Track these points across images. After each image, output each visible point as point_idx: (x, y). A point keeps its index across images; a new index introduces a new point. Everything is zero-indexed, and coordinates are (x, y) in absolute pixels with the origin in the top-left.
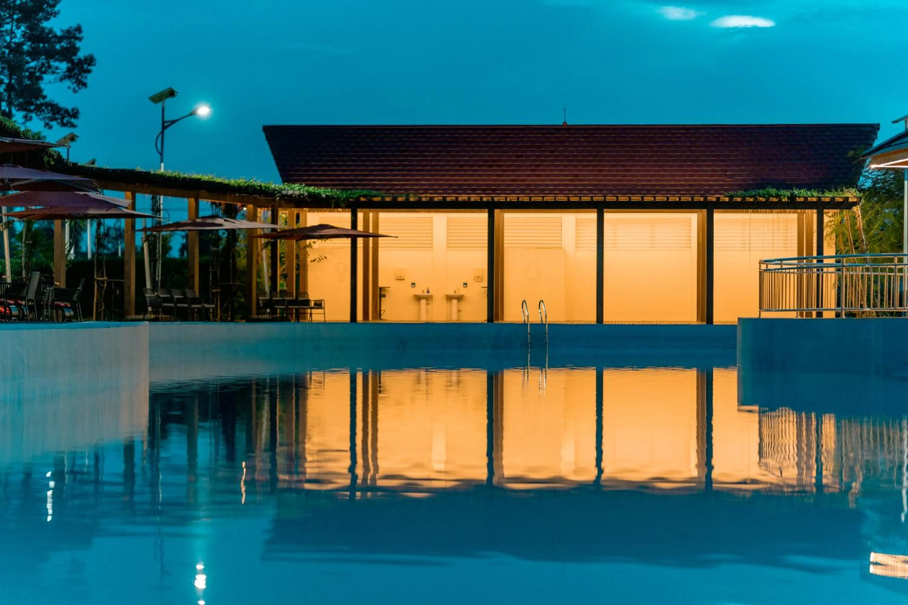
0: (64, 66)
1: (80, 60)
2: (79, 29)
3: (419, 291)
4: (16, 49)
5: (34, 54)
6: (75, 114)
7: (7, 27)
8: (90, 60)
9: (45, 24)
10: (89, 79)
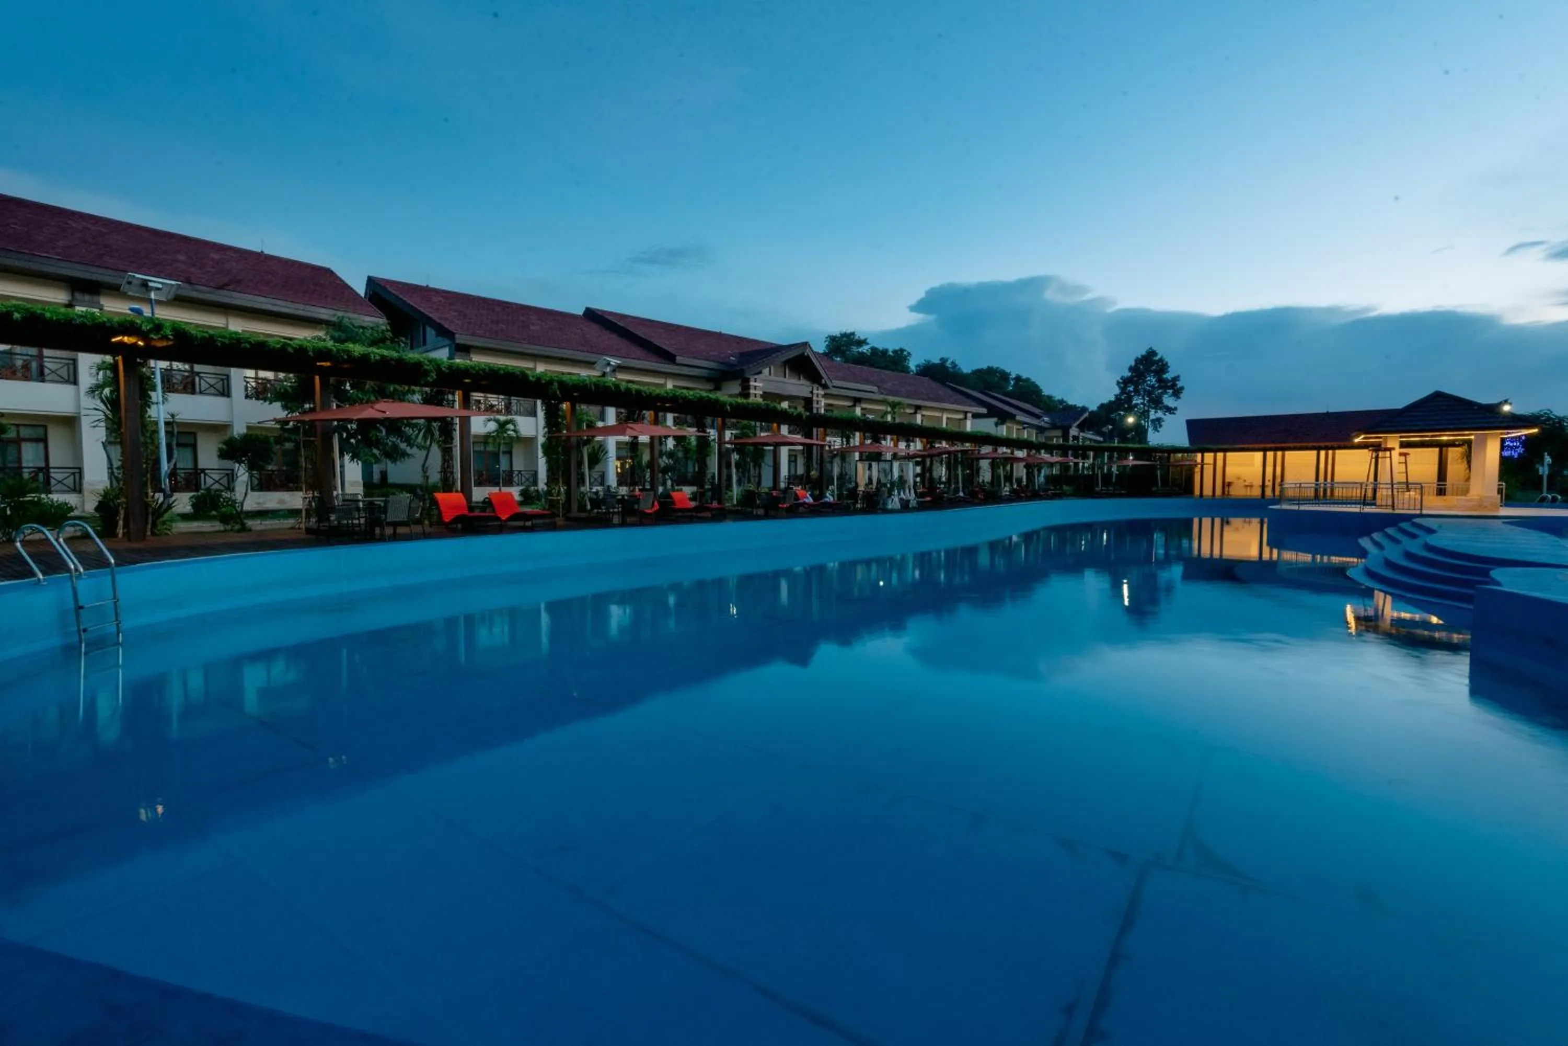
0: (1171, 391)
1: (1178, 389)
2: (1178, 376)
3: (1246, 484)
4: (1153, 386)
5: (1159, 388)
6: (1176, 409)
7: (1149, 378)
8: (1182, 388)
9: (1165, 376)
10: (1182, 395)
